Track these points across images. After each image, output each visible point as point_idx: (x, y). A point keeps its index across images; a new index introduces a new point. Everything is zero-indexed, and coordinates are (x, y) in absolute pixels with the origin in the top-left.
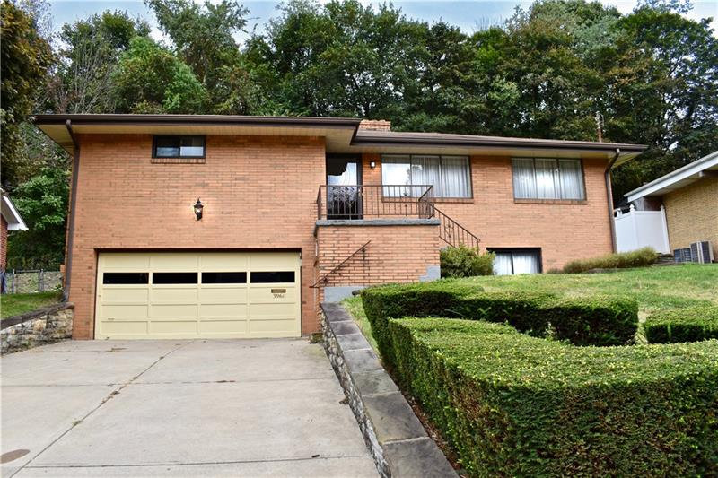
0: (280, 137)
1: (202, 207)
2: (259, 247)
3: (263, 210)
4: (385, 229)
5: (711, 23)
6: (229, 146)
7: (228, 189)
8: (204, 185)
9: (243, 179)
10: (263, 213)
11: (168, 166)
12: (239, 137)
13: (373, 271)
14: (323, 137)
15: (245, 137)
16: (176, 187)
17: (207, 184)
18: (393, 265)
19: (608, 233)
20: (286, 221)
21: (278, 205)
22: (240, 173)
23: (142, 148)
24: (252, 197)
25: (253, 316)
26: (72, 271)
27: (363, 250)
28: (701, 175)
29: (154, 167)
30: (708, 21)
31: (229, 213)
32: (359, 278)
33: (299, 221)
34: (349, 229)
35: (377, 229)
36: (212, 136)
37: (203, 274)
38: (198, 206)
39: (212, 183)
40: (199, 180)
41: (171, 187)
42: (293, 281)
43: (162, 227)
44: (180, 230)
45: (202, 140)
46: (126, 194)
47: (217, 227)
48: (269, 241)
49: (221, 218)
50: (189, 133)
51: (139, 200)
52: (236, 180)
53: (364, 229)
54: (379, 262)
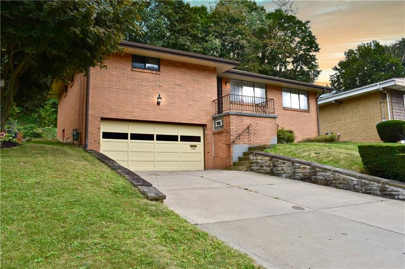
0: (196, 65)
1: (161, 98)
2: (187, 122)
3: (189, 103)
4: (257, 118)
5: (309, 24)
6: (172, 66)
7: (172, 90)
8: (160, 86)
9: (179, 85)
10: (189, 105)
11: (141, 74)
12: (176, 62)
13: (252, 138)
14: (216, 68)
15: (180, 62)
16: (146, 86)
17: (162, 86)
18: (259, 136)
19: (317, 126)
20: (200, 110)
21: (196, 101)
22: (178, 82)
23: (126, 61)
24: (184, 96)
25: (182, 159)
26: (89, 130)
27: (248, 128)
28: (333, 102)
29: (134, 73)
30: (308, 22)
31: (173, 103)
32: (246, 141)
33: (206, 111)
34: (242, 117)
35: (254, 118)
36: (163, 60)
37: (157, 135)
38: (159, 98)
39: (164, 86)
40: (158, 83)
41: (143, 86)
42: (200, 141)
43: (139, 108)
44: (149, 110)
45: (158, 61)
46: (118, 87)
47: (167, 110)
48: (192, 120)
49: (169, 106)
50: (149, 56)
51: (126, 91)
52: (176, 85)
53: (248, 117)
54: (254, 134)
